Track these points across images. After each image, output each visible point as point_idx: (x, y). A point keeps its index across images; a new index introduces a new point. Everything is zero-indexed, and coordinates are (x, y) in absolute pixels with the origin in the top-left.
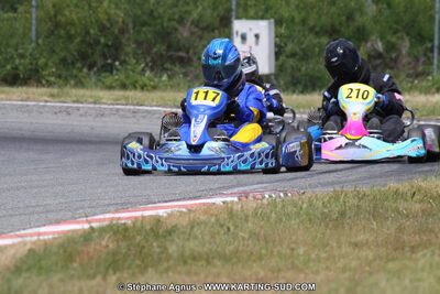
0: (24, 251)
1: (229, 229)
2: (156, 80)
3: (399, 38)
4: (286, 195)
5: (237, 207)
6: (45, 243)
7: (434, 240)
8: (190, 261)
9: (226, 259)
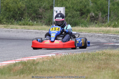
1: (53, 63)
2: (33, 23)
3: (98, 12)
4: (68, 54)
5: (55, 57)
6: (4, 66)
7: (109, 66)
8: (43, 72)
9: (52, 71)
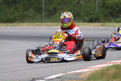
0: (90, 73)
